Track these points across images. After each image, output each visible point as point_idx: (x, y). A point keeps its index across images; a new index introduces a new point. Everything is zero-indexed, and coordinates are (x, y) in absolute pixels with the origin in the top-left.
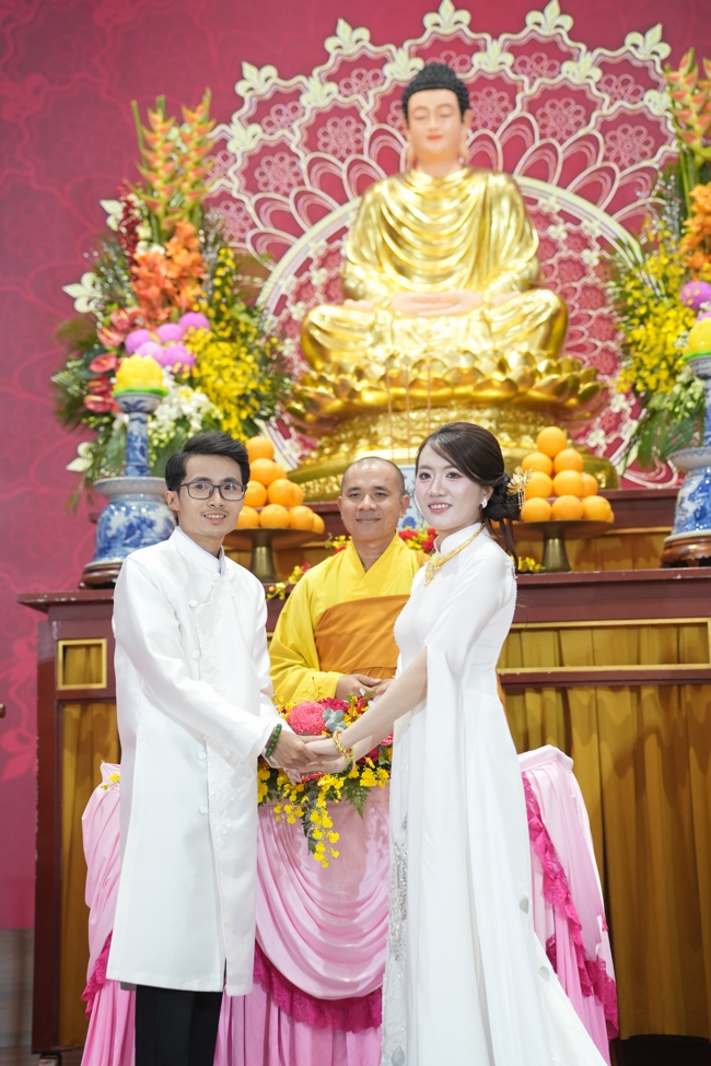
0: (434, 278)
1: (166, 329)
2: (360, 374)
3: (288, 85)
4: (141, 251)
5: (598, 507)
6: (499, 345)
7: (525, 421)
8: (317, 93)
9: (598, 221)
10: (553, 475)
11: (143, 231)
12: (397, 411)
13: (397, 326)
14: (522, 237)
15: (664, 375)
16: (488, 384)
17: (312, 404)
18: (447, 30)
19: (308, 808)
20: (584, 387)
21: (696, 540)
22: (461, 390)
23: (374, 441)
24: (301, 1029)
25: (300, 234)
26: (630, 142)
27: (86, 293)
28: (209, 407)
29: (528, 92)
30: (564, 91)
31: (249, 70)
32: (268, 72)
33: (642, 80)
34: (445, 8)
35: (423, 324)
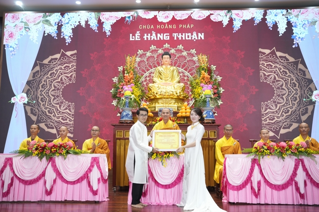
0: (166, 80)
1: (129, 86)
2: (157, 93)
3: (144, 53)
4: (125, 75)
6: (176, 90)
7: (179, 101)
8: (148, 54)
9: (187, 73)
10: (186, 110)
11: (126, 72)
12: (162, 99)
13: (162, 87)
14: (178, 75)
15: (198, 96)
16: (175, 96)
17: (149, 97)
18: (167, 47)
19: (163, 159)
20: (187, 97)
22: (171, 96)
23: (158, 103)
24: (160, 188)
25: (145, 73)
26: (191, 63)
27: (115, 79)
28: (134, 97)
29: (177, 56)
30: (182, 56)
31: (139, 51)
32: (142, 51)
33: (193, 55)
34: (167, 44)
35: (165, 87)
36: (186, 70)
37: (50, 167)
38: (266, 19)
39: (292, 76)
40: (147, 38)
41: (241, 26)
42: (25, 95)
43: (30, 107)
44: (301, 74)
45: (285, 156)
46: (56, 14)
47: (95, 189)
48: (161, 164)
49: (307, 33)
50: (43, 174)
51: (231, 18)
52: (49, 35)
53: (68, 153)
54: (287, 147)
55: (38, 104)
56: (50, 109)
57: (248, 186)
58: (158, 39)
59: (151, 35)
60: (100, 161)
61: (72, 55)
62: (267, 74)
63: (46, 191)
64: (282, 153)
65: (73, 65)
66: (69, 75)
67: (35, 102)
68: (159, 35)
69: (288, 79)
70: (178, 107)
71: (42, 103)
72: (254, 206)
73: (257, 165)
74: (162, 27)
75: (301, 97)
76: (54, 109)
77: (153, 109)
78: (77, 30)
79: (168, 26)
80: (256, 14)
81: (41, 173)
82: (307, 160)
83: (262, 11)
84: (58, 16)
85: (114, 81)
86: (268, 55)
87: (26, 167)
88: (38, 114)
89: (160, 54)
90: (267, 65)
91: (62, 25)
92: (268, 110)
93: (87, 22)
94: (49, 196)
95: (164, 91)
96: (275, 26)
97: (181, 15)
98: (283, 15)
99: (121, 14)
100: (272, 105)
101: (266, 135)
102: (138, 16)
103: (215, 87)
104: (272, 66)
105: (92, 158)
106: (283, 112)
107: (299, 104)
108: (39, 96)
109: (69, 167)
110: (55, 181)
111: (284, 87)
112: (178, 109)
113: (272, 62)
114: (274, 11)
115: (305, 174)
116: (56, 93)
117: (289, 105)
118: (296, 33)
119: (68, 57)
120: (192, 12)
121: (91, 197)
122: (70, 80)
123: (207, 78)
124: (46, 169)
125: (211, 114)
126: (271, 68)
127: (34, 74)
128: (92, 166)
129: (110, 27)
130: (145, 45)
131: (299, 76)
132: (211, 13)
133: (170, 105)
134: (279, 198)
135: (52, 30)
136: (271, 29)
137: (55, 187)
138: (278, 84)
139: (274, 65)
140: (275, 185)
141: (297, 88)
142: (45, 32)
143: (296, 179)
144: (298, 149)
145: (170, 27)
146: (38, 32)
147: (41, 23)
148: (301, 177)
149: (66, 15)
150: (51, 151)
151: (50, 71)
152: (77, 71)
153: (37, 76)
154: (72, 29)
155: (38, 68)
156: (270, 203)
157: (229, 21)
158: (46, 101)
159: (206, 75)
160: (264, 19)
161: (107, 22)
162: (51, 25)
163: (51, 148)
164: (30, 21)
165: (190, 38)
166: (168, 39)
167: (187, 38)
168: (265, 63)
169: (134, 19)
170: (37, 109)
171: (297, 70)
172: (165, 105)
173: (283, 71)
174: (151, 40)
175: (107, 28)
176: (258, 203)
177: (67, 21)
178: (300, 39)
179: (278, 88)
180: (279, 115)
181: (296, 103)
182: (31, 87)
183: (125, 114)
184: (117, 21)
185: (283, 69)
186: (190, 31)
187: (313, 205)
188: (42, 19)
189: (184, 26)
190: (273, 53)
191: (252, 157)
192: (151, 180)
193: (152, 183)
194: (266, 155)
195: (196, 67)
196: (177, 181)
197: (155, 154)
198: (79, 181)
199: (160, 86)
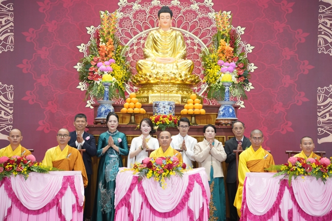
0: (164, 54)
1: (106, 62)
2: (150, 76)
3: (130, 4)
4: (100, 45)
5: (203, 111)
6: (180, 71)
7: (184, 87)
8: (136, 6)
9: (197, 40)
10: (194, 104)
11: (101, 40)
12: (158, 84)
13: (158, 65)
14: (183, 45)
15: (214, 80)
16: (178, 80)
17: (139, 81)
19: (161, 178)
20: (197, 81)
21: (222, 120)
22: (172, 81)
23: (153, 91)
24: (156, 217)
25: (131, 38)
26: (205, 23)
27: (82, 48)
28: (116, 81)
29: (183, 10)
30: (191, 11)
31: (121, 0)
32: (125, 1)
33: (208, 10)
35: (163, 65)
36: (196, 34)
45: (327, 178)
48: (158, 184)
53: (29, 170)
54: (330, 165)
57: (276, 217)
60: (75, 180)
61: (5, 3)
62: (330, 41)
64: (322, 173)
65: (8, 21)
66: (2, 38)
70: (182, 98)
73: (288, 188)
77: (145, 100)
85: (80, 51)
89: (155, 8)
92: (329, 100)
95: (162, 71)
101: (308, 145)
103: (241, 65)
105: (64, 177)
109: (31, 189)
110: (10, 211)
112: (182, 101)
122: (4, 46)
123: (229, 51)
125: (231, 111)
128: (64, 188)
133: (170, 95)
140: (312, 217)
150: (5, 169)
152: (15, 30)
159: (227, 46)
163: (5, 164)
168: (327, 21)
172: (162, 95)
183: (103, 109)
191: (282, 176)
192: (144, 206)
193: (146, 211)
194: (300, 175)
195: (213, 29)
196: (180, 208)
197: (151, 171)
198: (45, 209)
199: (155, 63)
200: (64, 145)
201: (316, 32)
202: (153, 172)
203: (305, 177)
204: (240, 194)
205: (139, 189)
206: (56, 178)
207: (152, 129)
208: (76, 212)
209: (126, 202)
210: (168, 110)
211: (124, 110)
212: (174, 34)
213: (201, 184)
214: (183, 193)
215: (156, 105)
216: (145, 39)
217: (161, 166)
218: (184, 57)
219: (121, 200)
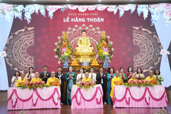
0: (84, 45)
1: (65, 48)
2: (80, 53)
3: (72, 29)
4: (63, 43)
5: (98, 65)
7: (91, 57)
8: (74, 30)
10: (95, 62)
11: (63, 41)
13: (82, 49)
15: (101, 54)
16: (89, 54)
17: (76, 55)
18: (84, 26)
20: (95, 54)
21: (105, 67)
22: (87, 55)
23: (81, 58)
24: (86, 101)
25: (72, 40)
26: (97, 35)
27: (56, 44)
28: (68, 55)
29: (89, 31)
30: (92, 31)
31: (69, 28)
32: (70, 28)
33: (98, 31)
34: (84, 24)
35: (84, 49)
36: (94, 38)
37: (35, 93)
38: (137, 10)
39: (150, 41)
40: (73, 21)
41: (123, 14)
42: (5, 52)
43: (8, 59)
44: (155, 41)
45: (141, 87)
46: (21, 5)
47: (56, 102)
48: (86, 90)
49: (159, 18)
50: (32, 97)
51: (118, 10)
52: (17, 18)
53: (43, 86)
54: (142, 82)
55: (13, 57)
56: (20, 60)
57: (125, 100)
58: (79, 21)
59: (75, 19)
60: (58, 89)
61: (31, 30)
62: (137, 40)
63: (33, 104)
64: (139, 85)
65: (32, 36)
66: (30, 41)
67: (11, 56)
68: (79, 19)
69: (148, 43)
70: (91, 60)
71: (15, 57)
72: (127, 109)
73: (129, 90)
74: (81, 14)
75: (155, 53)
76: (22, 60)
77: (78, 61)
78: (34, 15)
79: (84, 14)
80: (132, 7)
81: (31, 96)
82: (150, 88)
83: (135, 6)
84: (22, 7)
85: (56, 45)
86: (138, 30)
87: (23, 94)
88: (13, 63)
89: (80, 30)
90: (137, 36)
91: (25, 12)
92: (137, 60)
93: (39, 11)
94: (35, 107)
95: (84, 51)
96: (142, 14)
97: (91, 8)
98: (146, 8)
99: (58, 7)
100: (139, 57)
102: (68, 8)
103: (110, 49)
104: (139, 36)
105: (54, 88)
106: (145, 60)
107: (153, 56)
108: (13, 53)
109: (44, 93)
110: (37, 100)
111: (145, 47)
112: (91, 61)
113: (139, 34)
114: (142, 6)
115: (149, 94)
116: (23, 51)
117: (148, 57)
118: (153, 18)
119: (29, 31)
120: (97, 6)
121: (54, 106)
122: (31, 44)
123: (105, 44)
124: (33, 94)
125: (108, 64)
126: (139, 37)
127: (10, 40)
128: (55, 92)
129: (52, 14)
130: (72, 25)
131: (153, 41)
132: (108, 7)
133: (87, 59)
134: (138, 105)
135: (19, 15)
136: (140, 16)
137: (37, 102)
138: (143, 46)
139: (140, 36)
140: (136, 99)
141: (153, 48)
142: (14, 16)
143: (145, 96)
144: (146, 83)
145: (86, 14)
146: (10, 16)
147: (12, 11)
148: (147, 95)
149: (27, 6)
150: (35, 86)
151: (19, 38)
152: (34, 39)
153: (11, 41)
154: (31, 15)
155: (12, 37)
156: (134, 107)
157: (117, 11)
158: (17, 56)
159: (105, 43)
160: (136, 10)
161: (50, 11)
162: (18, 12)
163: (35, 84)
164: (5, 9)
165: (96, 21)
166: (85, 21)
167: (94, 21)
168: (136, 34)
169: (66, 10)
170: (13, 60)
171: (153, 38)
172: (84, 59)
173: (145, 39)
174: (75, 22)
175: (51, 14)
176: (129, 107)
177: (27, 10)
178: (155, 21)
179: (143, 48)
180: (143, 62)
181: (152, 56)
182: (8, 48)
183: (65, 65)
184: (56, 10)
185: (145, 38)
186: (96, 17)
187: (152, 108)
188: (12, 8)
189: (93, 14)
190: (140, 29)
191: (126, 87)
192: (81, 98)
193: (82, 99)
194: (132, 86)
195: (99, 37)
196: (93, 98)
197: (83, 86)
198: (49, 99)
199: (81, 49)
200: (54, 77)
201: (132, 38)
202: (84, 87)
203: (134, 87)
204: (112, 92)
205: (79, 92)
206: (52, 89)
207: (84, 71)
208: (59, 100)
209: (75, 96)
210: (87, 64)
211: (72, 65)
212: (87, 39)
213: (100, 90)
214: (94, 93)
215: (83, 63)
216: (77, 40)
217: (87, 84)
218: (91, 46)
219: (74, 96)
